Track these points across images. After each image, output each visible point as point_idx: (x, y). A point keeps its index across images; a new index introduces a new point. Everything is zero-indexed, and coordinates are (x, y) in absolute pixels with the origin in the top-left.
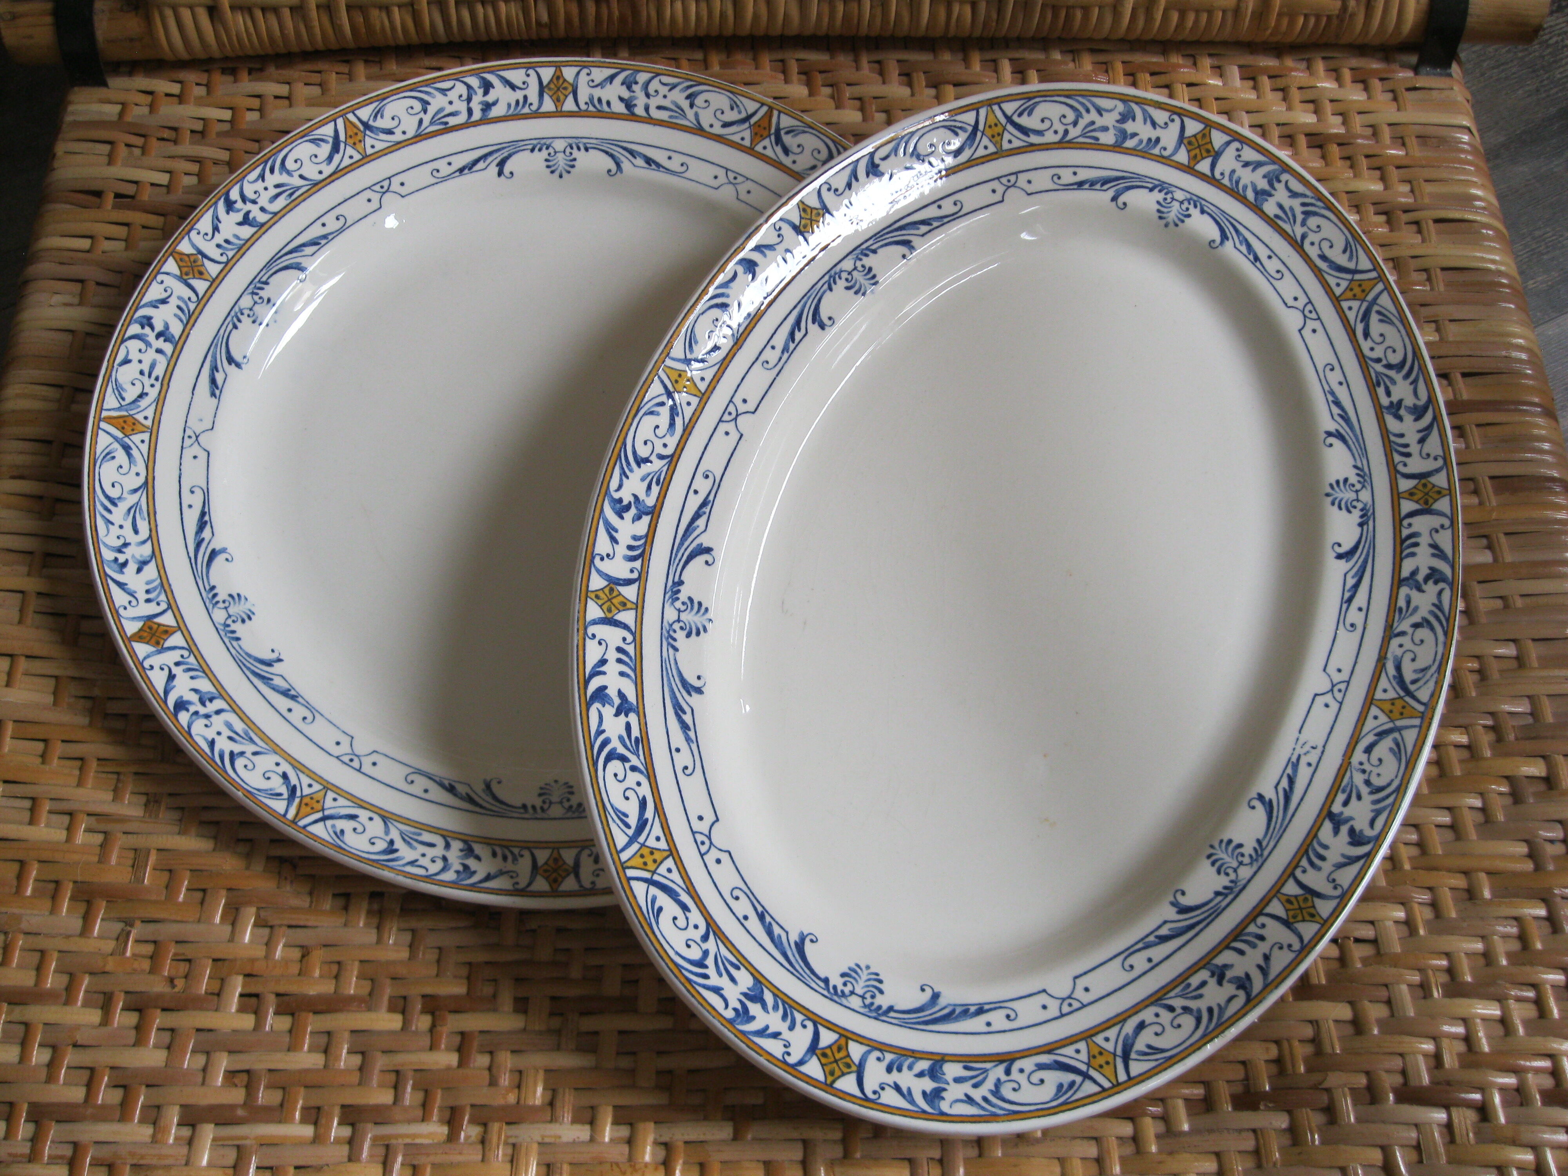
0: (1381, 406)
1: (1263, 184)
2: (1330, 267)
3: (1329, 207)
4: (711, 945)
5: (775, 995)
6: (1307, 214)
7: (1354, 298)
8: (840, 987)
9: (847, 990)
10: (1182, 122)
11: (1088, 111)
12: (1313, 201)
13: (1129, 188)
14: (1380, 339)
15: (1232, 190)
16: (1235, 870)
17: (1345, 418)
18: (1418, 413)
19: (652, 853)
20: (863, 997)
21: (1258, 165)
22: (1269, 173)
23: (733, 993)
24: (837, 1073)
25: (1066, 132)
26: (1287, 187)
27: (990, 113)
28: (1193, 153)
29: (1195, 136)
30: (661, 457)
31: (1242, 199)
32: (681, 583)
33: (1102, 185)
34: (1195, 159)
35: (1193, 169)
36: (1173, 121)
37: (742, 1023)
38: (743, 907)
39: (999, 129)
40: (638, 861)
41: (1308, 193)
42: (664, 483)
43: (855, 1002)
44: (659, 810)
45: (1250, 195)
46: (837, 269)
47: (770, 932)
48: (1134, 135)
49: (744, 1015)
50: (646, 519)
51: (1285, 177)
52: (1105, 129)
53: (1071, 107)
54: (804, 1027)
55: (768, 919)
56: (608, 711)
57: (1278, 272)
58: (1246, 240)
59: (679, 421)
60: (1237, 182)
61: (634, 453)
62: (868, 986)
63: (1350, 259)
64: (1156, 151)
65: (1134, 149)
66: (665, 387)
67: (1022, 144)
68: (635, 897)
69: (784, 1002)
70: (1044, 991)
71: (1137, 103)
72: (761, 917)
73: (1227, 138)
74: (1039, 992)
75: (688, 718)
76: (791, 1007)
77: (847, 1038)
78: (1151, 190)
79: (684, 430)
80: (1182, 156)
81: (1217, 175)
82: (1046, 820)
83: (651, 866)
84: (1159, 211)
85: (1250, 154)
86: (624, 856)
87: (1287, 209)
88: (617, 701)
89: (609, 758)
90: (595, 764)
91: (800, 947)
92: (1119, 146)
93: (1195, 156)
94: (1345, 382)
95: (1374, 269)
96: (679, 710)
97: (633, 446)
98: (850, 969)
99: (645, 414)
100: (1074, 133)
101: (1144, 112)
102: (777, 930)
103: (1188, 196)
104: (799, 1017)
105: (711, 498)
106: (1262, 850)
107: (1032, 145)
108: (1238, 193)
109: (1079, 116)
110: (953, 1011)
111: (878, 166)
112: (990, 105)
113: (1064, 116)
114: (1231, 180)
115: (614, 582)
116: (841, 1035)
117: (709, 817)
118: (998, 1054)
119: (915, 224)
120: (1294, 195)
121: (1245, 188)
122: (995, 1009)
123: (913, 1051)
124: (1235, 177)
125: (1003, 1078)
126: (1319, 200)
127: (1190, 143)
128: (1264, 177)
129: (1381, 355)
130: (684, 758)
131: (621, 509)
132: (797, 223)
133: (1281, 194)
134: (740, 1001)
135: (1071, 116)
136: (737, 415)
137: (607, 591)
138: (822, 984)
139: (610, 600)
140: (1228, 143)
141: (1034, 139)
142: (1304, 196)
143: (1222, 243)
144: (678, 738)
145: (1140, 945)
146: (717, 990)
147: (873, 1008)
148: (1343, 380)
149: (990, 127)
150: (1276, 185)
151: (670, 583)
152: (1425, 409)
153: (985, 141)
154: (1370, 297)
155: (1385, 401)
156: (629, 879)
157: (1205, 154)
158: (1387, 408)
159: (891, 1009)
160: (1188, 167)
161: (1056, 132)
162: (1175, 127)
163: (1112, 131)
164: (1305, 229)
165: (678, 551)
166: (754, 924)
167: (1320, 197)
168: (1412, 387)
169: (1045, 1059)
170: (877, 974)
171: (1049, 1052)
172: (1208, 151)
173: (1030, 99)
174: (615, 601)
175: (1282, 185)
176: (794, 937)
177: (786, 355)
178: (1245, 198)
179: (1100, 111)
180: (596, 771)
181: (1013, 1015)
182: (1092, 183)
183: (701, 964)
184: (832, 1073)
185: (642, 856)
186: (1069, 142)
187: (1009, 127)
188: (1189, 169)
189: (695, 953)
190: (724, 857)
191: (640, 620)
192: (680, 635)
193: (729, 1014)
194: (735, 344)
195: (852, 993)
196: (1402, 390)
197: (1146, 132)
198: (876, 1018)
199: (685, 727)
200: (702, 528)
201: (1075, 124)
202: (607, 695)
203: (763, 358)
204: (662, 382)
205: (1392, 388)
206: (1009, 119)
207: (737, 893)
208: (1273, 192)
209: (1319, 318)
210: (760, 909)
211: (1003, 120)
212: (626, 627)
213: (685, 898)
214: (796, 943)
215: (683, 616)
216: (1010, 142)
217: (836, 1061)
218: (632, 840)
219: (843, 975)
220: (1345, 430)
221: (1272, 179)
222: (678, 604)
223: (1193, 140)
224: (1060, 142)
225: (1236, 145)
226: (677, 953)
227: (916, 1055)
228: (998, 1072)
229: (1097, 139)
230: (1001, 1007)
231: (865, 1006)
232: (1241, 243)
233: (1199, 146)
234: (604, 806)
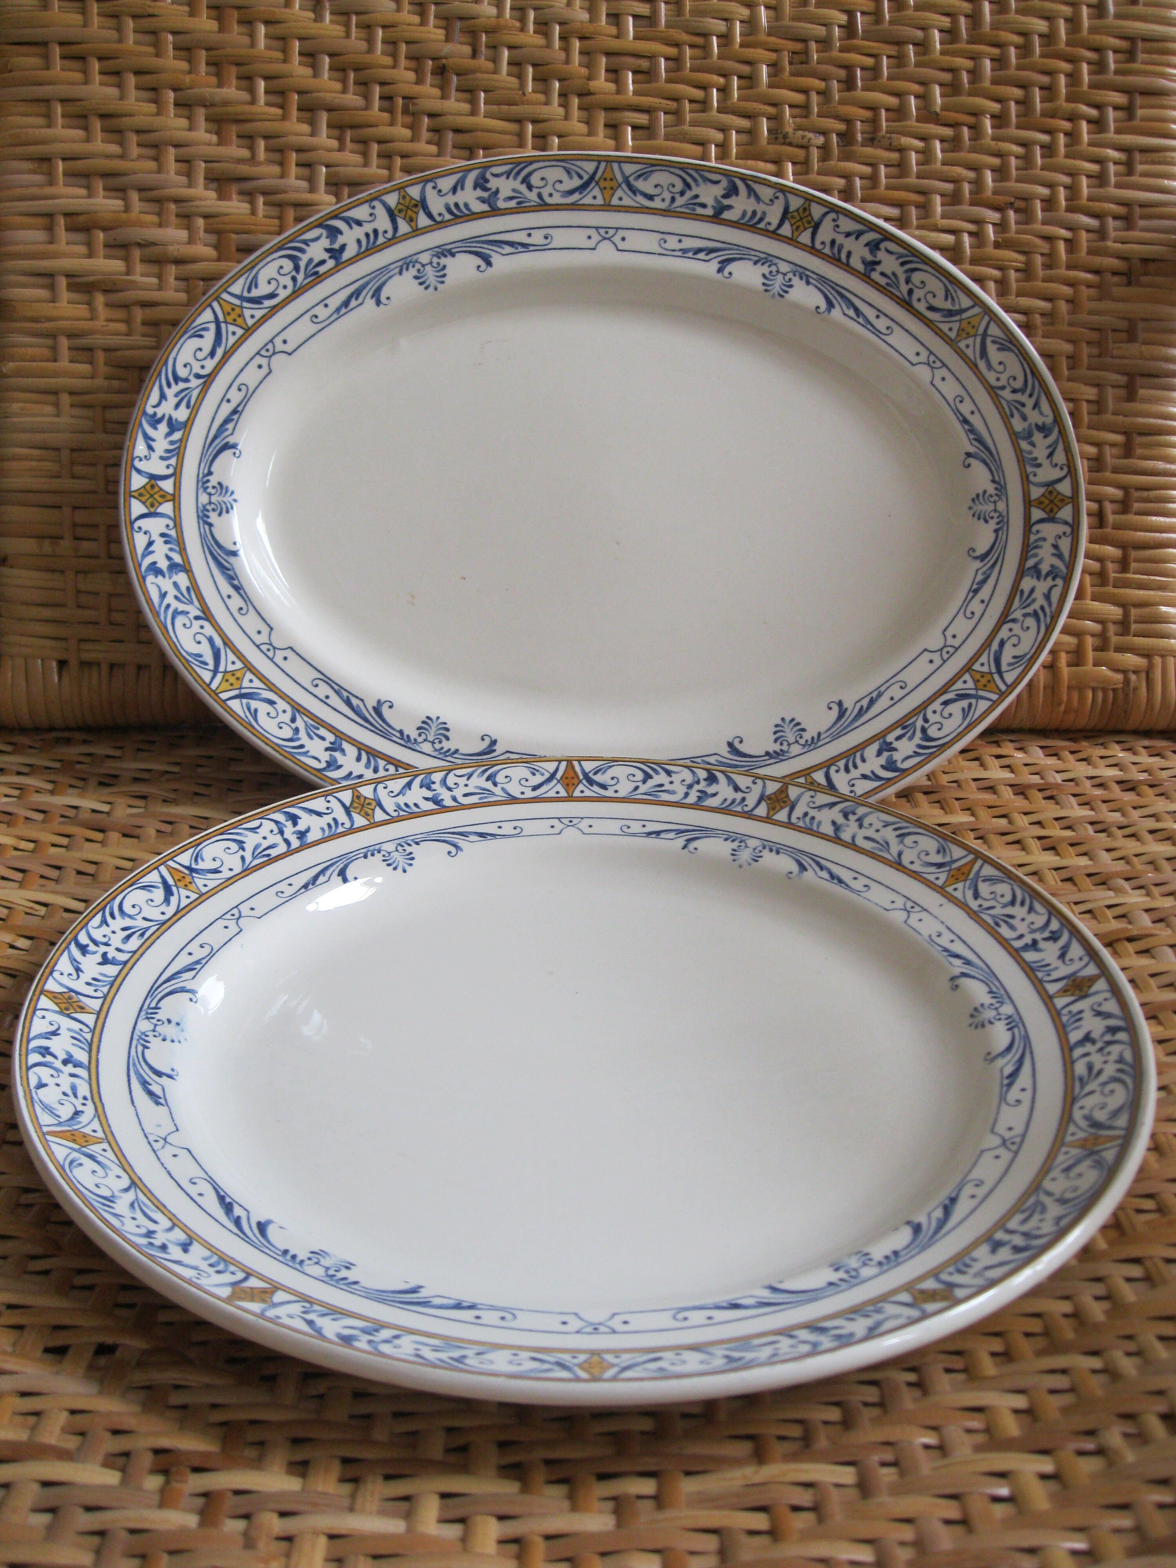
0: (885, 736)
1: (1045, 568)
2: (996, 652)
3: (1049, 630)
4: (195, 383)
5: (181, 440)
6: (1035, 614)
7: (976, 682)
8: (209, 484)
9: (210, 490)
10: (1064, 478)
11: (1031, 396)
12: (1048, 613)
13: (984, 462)
14: (946, 715)
15: (1028, 546)
16: (425, 740)
17: (861, 712)
18: (890, 766)
19: (239, 316)
20: (210, 503)
21: (1060, 556)
22: (1057, 568)
23: (166, 408)
24: (143, 499)
25: (1003, 388)
26: (1051, 588)
27: (980, 317)
28: (1044, 500)
29: (1059, 493)
30: (540, 196)
31: (1024, 558)
32: (453, 255)
33: (975, 440)
34: (1039, 504)
35: (1030, 506)
36: (1062, 469)
37: (148, 422)
38: (236, 397)
39: (972, 332)
40: (228, 308)
41: (1054, 606)
42: (522, 208)
43: (204, 499)
44: (274, 310)
45: (1030, 563)
46: (776, 261)
47: (227, 421)
48: (1033, 444)
49: (155, 421)
50: (485, 207)
51: (1059, 582)
52: (1024, 418)
53: (1026, 381)
54: (168, 467)
55: (235, 417)
56: (325, 243)
57: (973, 613)
58: (988, 577)
59: (576, 197)
60: (1036, 547)
61: (530, 174)
62: (220, 504)
63: (1010, 664)
64: (1029, 469)
65: (1021, 450)
66: (595, 173)
67: (972, 357)
68: (199, 315)
69: (179, 448)
70: (270, 628)
71: (1060, 432)
72: (235, 412)
73: (1070, 520)
74: (268, 625)
75: (353, 303)
76: (178, 454)
77: (173, 500)
78: (993, 481)
79: (572, 204)
80: (1036, 493)
81: (1034, 529)
82: (413, 597)
83: (229, 319)
84: (978, 495)
85: (1065, 545)
86: (225, 296)
87: (1033, 596)
88: (336, 246)
89: (290, 257)
90: (281, 248)
91: (227, 447)
92: (1017, 438)
93: (1041, 503)
94: (894, 702)
95: (1008, 686)
96: (357, 294)
97: (534, 170)
98: (227, 487)
99: (564, 168)
100: (1006, 394)
101: (1056, 442)
102: (230, 426)
103: (1005, 513)
104: (173, 461)
105: (531, 248)
106: (451, 755)
107: (976, 365)
108: (1027, 552)
109: (1022, 391)
110: (229, 570)
111: (879, 249)
112: (985, 313)
113: (1015, 379)
114: (1036, 541)
115: (423, 204)
116: (174, 495)
117: (288, 348)
118: (208, 608)
119: (851, 304)
120: (1047, 596)
121: (1036, 555)
122: (243, 598)
123: (185, 549)
124: (1040, 543)
125: (191, 616)
126: (1052, 618)
127: (1051, 492)
128: (1052, 566)
129: (931, 721)
130: (322, 313)
131: (481, 184)
132: (791, 210)
133: (1042, 587)
134: (164, 416)
135: (1018, 384)
136: (608, 239)
137: (413, 202)
138: (206, 471)
139: (408, 208)
140: (1066, 523)
141: (982, 365)
142: (1050, 604)
143: (976, 558)
144: (335, 302)
145: (336, 687)
146: (163, 396)
147: (205, 512)
148: (896, 699)
149: (969, 323)
150: (1049, 579)
151: (448, 247)
152: (896, 770)
153: (955, 326)
154: (981, 693)
155: (890, 738)
156: (210, 305)
157: (1047, 509)
158: (885, 742)
159: (210, 525)
160: (1030, 502)
161: (998, 379)
162: (1057, 474)
163: (1025, 425)
164: (1021, 619)
165: (478, 242)
166: (226, 409)
167: (1055, 618)
168: (911, 753)
169: (218, 642)
170: (231, 508)
171: (225, 643)
172: (1051, 511)
173: (1011, 342)
174: (409, 212)
175: (1052, 583)
176: (231, 440)
177: (680, 254)
178: (1026, 560)
179: (1036, 406)
180: (276, 251)
181: (243, 612)
182: (972, 430)
183: (177, 379)
184: (141, 495)
185: (233, 309)
186: (997, 395)
187: (979, 339)
188: (1028, 503)
189: (182, 372)
190: (265, 370)
191: (407, 237)
192: (413, 272)
193: (150, 411)
194: (665, 211)
195: (210, 494)
196: (905, 748)
197: (1040, 453)
198: (198, 517)
199: (346, 304)
200: (504, 252)
201: (1014, 391)
202: (336, 237)
203: (666, 237)
204: (597, 168)
205: (905, 739)
206: (985, 335)
207: (243, 388)
208: (1042, 579)
209: (945, 661)
210: (240, 409)
211: (981, 330)
212: (395, 229)
213: (220, 352)
214: (227, 443)
215: (428, 268)
216: (967, 346)
217: (152, 496)
218: (240, 297)
219: (220, 484)
220: (850, 715)
221: (1053, 573)
222: (435, 260)
223: (1055, 494)
224: (992, 387)
225: (1068, 530)
226: (175, 359)
227: (183, 551)
228: (194, 611)
229: (1012, 415)
230: (246, 602)
231: (204, 506)
232: (984, 573)
233: (1051, 502)
234: (253, 268)
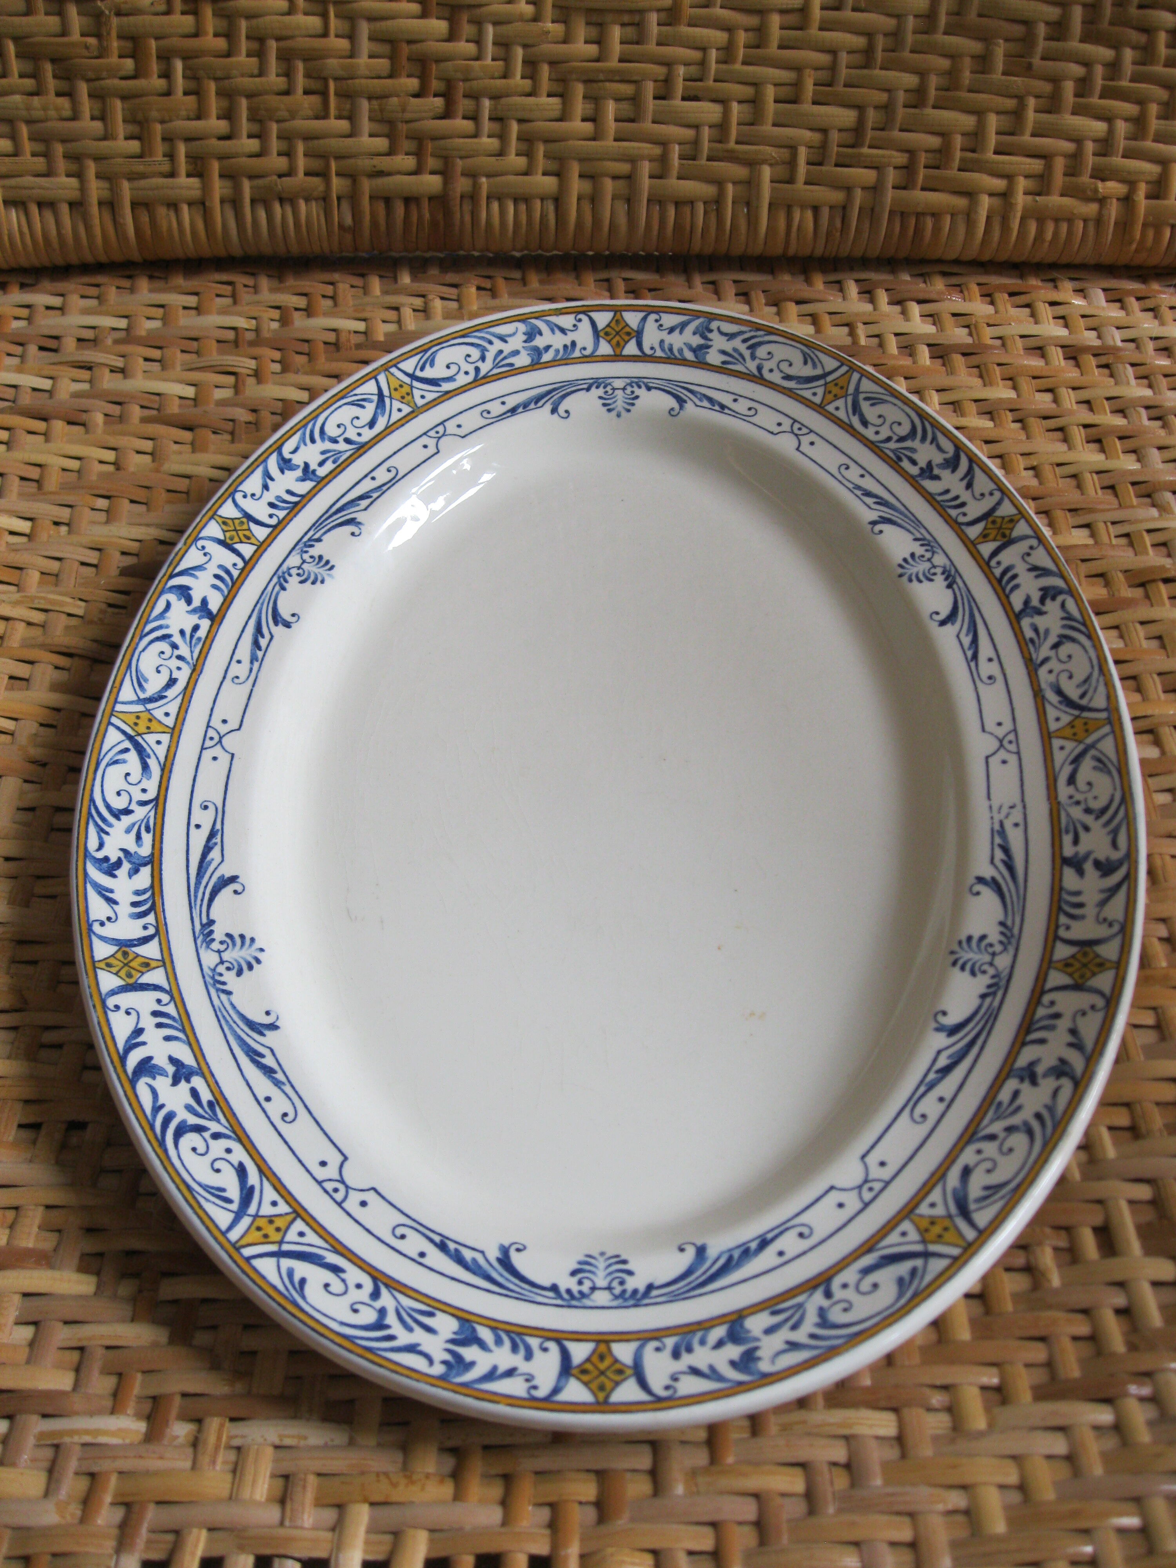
0: (912, 477)
1: (697, 341)
2: (799, 383)
3: (771, 331)
4: (386, 1300)
5: (493, 1329)
6: (752, 347)
7: (836, 397)
8: (575, 1289)
9: (585, 1288)
10: (591, 319)
11: (491, 343)
12: (753, 334)
13: (564, 397)
14: (880, 421)
15: (669, 358)
16: (991, 964)
17: (882, 502)
18: (952, 464)
19: (271, 1222)
20: (609, 1288)
21: (683, 326)
22: (697, 328)
23: (435, 1346)
24: (609, 1385)
25: (477, 369)
26: (722, 333)
27: (390, 377)
28: (614, 341)
29: (608, 325)
30: (143, 803)
31: (683, 362)
32: (211, 922)
33: (536, 403)
34: (618, 345)
35: (621, 355)
36: (580, 320)
37: (459, 1374)
38: (414, 1243)
39: (406, 389)
40: (256, 1236)
41: (743, 328)
42: (157, 829)
43: (602, 1298)
44: (265, 1170)
45: (689, 355)
46: (284, 567)
47: (459, 1259)
48: (548, 348)
49: (458, 1364)
50: (146, 871)
51: (714, 325)
52: (516, 353)
53: (472, 344)
54: (545, 1350)
55: (452, 1246)
56: (162, 1084)
57: (750, 409)
58: (705, 396)
59: (152, 763)
60: (671, 350)
61: (108, 807)
62: (610, 1274)
63: (814, 366)
64: (577, 354)
65: (554, 360)
66: (124, 732)
67: (436, 395)
68: (263, 1277)
69: (507, 1332)
70: (832, 1188)
71: (536, 318)
72: (442, 1247)
73: (641, 315)
74: (827, 1192)
75: (269, 1061)
76: (519, 1334)
77: (607, 1342)
78: (588, 389)
79: (163, 770)
80: (605, 348)
81: (648, 351)
82: (752, 1014)
83: (276, 1237)
84: (604, 405)
85: (670, 320)
86: (234, 1235)
87: (731, 351)
88: (171, 1069)
89: (179, 1133)
90: (162, 1143)
91: (505, 1261)
92: (538, 363)
93: (618, 344)
94: (866, 472)
95: (842, 364)
96: (254, 1056)
97: (104, 800)
98: (580, 1263)
99: (108, 765)
100: (485, 368)
101: (548, 323)
102: (468, 1255)
103: (628, 381)
104: (534, 1342)
105: (218, 826)
106: (1010, 930)
107: (447, 392)
108: (676, 358)
109: (484, 350)
110: (730, 1259)
111: (290, 460)
112: (387, 370)
113: (469, 356)
114: (663, 350)
115: (125, 945)
116: (598, 1342)
117: (334, 1159)
118: (808, 1281)
119: (352, 502)
120: (731, 336)
121: (681, 351)
122: (781, 1233)
123: (699, 1323)
124: (666, 347)
125: (825, 1303)
126: (758, 330)
127: (607, 334)
128: (694, 333)
129: (890, 434)
130: (279, 1105)
131: (111, 868)
132: (222, 538)
133: (718, 342)
134: (449, 1351)
135: (475, 353)
136: (221, 738)
137: (119, 955)
138: (551, 1294)
139: (126, 965)
140: (644, 319)
141: (446, 387)
142: (741, 333)
143: (681, 407)
144: (263, 1085)
145: (922, 1089)
146: (412, 1349)
147: (627, 1295)
148: (862, 472)
149: (396, 389)
150: (710, 335)
151: (198, 927)
152: (956, 458)
153: (396, 405)
154: (851, 389)
155: (914, 470)
156: (248, 1259)
157: (626, 338)
158: (920, 475)
159: (650, 1287)
160: (615, 355)
161: (466, 373)
162: (585, 325)
163: (524, 353)
164: (757, 362)
165: (196, 891)
166: (436, 1258)
167: (758, 327)
168: (934, 445)
169: (868, 1260)
170: (617, 1256)
171: (870, 1250)
172: (628, 334)
173: (426, 351)
174: (133, 964)
175: (716, 333)
176: (493, 1254)
177: (256, 665)
178: (685, 360)
179: (503, 339)
180: (166, 1151)
181: (806, 1231)
182: (525, 406)
183: (380, 1325)
184: (602, 1388)
185: (259, 1229)
186: (484, 377)
187: (415, 384)
188: (617, 357)
189: (368, 1316)
190: (370, 1197)
191: (172, 975)
192: (229, 977)
193: (438, 1369)
194: (193, 671)
195: (593, 1289)
196: (925, 453)
197: (558, 341)
198: (636, 1306)
199: (268, 1071)
200: (218, 859)
201: (483, 358)
202: (155, 1066)
203: (230, 675)
204: (118, 728)
205: (915, 456)
206: (412, 376)
207: (399, 1231)
208: (710, 343)
209: (811, 431)
210: (437, 1239)
211: (407, 380)
212: (156, 988)
213: (332, 1258)
214: (499, 1260)
215: (226, 956)
216: (423, 397)
217: (602, 1373)
218: (238, 1216)
219: (574, 1273)
220: (887, 513)
221: (703, 332)
222: (215, 946)
223: (608, 329)
224: (475, 380)
225: (653, 317)
226: (342, 1324)
227: (704, 1326)
228: (818, 1299)
229: (512, 365)
230: (787, 1229)
231: (616, 1297)
232: (701, 400)
233: (617, 333)
234: (188, 1187)
